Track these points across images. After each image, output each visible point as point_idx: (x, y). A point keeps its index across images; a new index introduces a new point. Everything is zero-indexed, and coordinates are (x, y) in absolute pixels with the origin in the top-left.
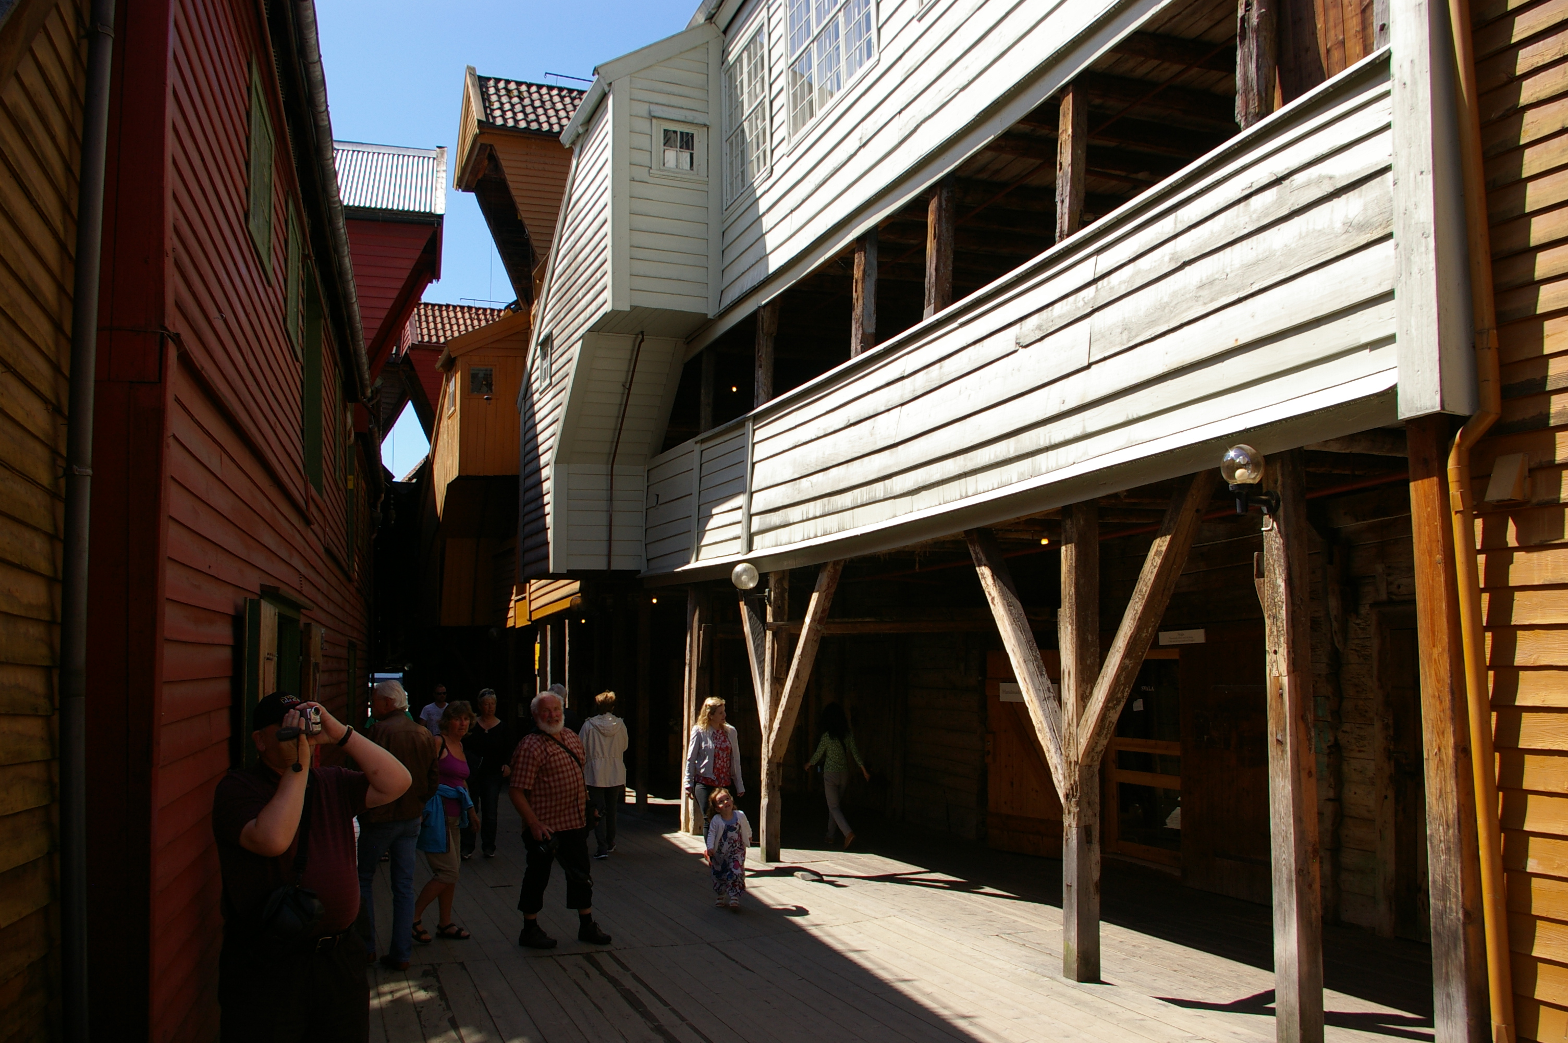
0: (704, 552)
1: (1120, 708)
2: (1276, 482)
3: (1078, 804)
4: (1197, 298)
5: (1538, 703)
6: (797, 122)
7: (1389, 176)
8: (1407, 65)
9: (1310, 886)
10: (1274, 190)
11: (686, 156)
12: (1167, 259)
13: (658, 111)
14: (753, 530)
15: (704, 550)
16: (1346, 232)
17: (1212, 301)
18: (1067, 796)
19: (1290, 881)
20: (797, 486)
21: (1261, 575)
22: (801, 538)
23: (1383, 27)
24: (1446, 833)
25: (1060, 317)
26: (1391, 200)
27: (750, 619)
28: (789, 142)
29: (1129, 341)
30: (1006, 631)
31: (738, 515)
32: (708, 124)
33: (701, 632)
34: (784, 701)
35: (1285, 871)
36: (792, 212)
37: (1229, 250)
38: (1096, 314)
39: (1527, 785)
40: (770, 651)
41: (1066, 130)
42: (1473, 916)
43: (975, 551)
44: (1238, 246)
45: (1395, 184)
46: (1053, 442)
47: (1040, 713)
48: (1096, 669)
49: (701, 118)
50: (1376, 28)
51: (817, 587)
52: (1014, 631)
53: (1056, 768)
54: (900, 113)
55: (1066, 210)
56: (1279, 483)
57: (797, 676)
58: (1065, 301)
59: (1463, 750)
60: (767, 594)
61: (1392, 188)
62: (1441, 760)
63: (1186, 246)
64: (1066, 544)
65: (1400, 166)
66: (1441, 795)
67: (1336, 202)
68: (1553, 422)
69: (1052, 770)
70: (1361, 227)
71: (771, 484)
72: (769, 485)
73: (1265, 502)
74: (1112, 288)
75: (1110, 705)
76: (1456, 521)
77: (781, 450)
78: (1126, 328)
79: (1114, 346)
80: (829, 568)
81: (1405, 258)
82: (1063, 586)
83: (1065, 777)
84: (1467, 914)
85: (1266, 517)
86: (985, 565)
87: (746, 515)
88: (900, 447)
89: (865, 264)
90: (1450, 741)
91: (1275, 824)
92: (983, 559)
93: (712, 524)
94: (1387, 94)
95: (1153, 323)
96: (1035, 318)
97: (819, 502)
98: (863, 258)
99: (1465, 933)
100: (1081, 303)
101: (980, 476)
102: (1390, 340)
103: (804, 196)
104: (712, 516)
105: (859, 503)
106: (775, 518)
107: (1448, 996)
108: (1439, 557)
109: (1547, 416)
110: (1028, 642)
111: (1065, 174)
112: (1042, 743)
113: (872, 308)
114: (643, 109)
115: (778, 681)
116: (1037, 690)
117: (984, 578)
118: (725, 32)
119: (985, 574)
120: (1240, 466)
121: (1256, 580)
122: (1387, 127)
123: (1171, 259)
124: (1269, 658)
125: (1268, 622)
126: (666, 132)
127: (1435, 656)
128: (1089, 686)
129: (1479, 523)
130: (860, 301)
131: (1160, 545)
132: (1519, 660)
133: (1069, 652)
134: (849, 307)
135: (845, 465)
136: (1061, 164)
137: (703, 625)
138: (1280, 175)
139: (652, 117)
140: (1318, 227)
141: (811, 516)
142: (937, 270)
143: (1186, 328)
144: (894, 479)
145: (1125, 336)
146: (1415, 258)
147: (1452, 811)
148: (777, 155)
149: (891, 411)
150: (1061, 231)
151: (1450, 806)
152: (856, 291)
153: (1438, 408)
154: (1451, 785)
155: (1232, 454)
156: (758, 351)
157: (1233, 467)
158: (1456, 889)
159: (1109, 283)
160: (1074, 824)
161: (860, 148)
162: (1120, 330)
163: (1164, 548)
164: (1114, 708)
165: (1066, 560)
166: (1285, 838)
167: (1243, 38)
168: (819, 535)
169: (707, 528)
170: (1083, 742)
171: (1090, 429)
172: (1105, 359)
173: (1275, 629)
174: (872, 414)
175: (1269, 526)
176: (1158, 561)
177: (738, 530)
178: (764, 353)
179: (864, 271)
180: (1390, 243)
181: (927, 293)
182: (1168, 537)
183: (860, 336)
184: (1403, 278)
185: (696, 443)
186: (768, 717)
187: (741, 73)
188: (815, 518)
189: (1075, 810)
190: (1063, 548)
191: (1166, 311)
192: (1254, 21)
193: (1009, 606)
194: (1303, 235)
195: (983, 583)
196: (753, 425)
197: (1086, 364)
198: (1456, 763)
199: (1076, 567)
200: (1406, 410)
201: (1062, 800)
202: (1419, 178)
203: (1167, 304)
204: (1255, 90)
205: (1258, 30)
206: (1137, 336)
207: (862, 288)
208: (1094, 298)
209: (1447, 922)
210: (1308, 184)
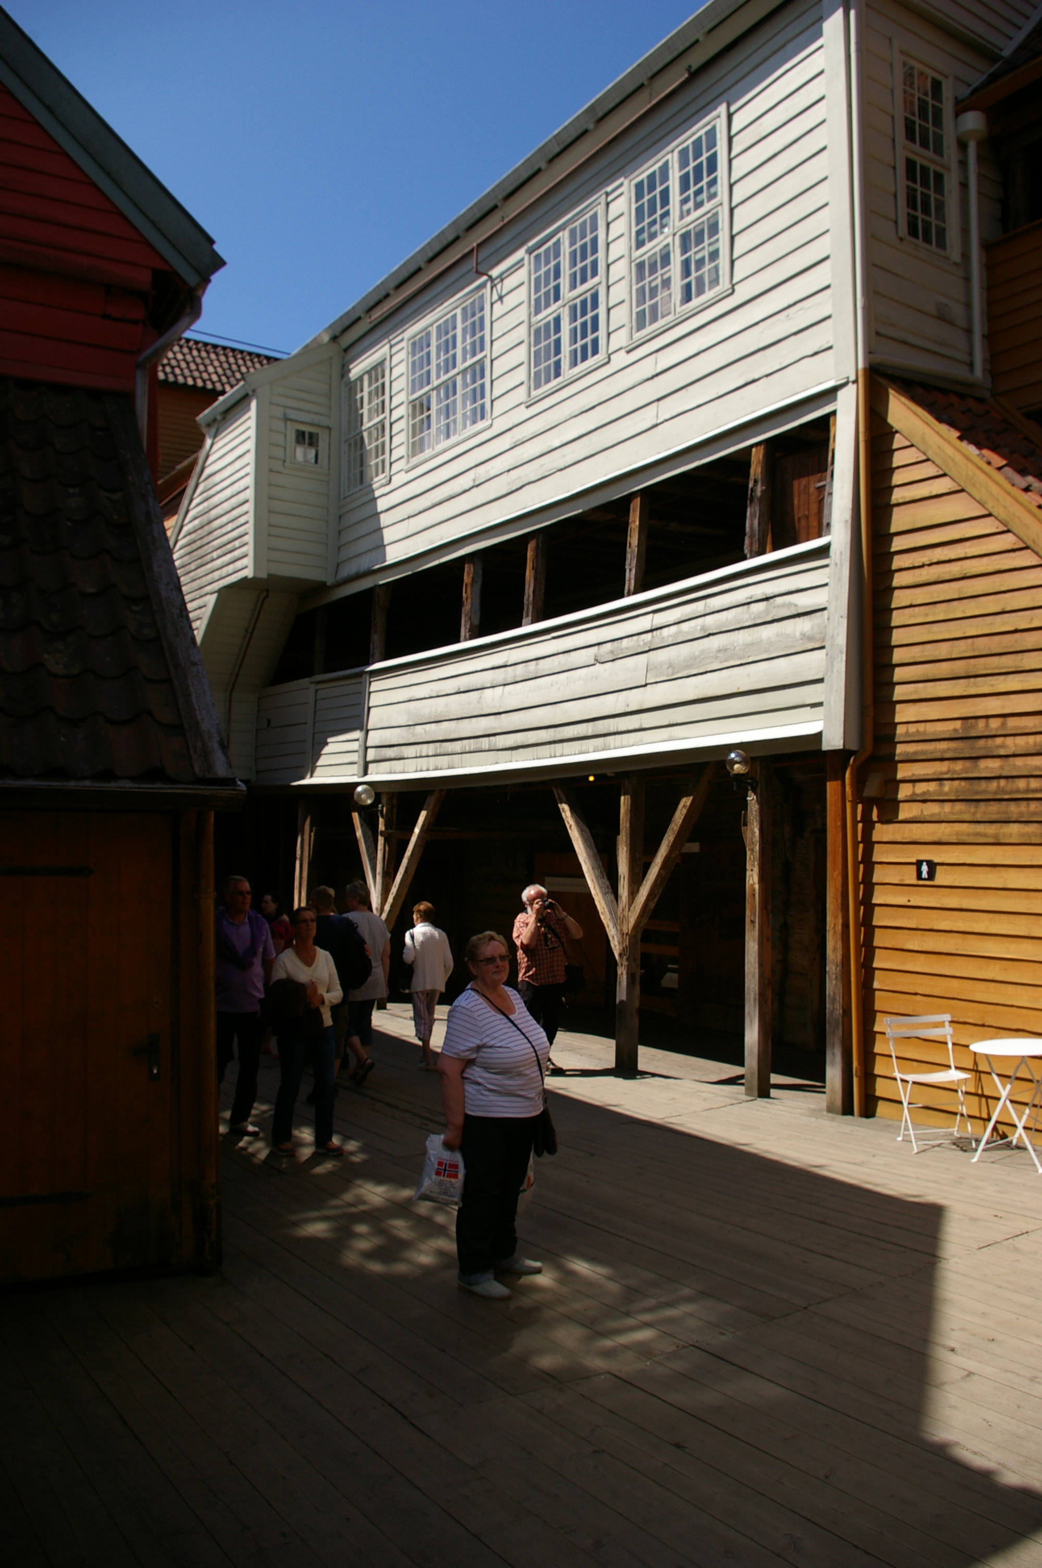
0: (318, 771)
1: (656, 900)
2: (756, 772)
3: (628, 960)
4: (717, 658)
5: (882, 902)
6: (417, 447)
7: (825, 612)
8: (838, 554)
9: (766, 1002)
10: (765, 603)
11: (312, 453)
12: (699, 628)
13: (292, 414)
14: (369, 758)
15: (318, 769)
16: (802, 639)
17: (725, 661)
18: (620, 955)
19: (755, 1000)
20: (411, 731)
21: (745, 824)
22: (415, 769)
23: (828, 525)
24: (836, 969)
25: (627, 648)
26: (825, 627)
27: (362, 826)
28: (408, 462)
29: (672, 675)
30: (579, 848)
31: (355, 746)
32: (331, 426)
33: (312, 834)
34: (394, 890)
35: (752, 994)
36: (409, 518)
37: (736, 632)
38: (652, 652)
39: (875, 944)
40: (382, 852)
41: (634, 522)
42: (847, 1012)
43: (558, 793)
44: (742, 631)
45: (828, 619)
46: (619, 730)
47: (603, 902)
48: (641, 875)
49: (325, 421)
50: (825, 524)
51: (425, 807)
52: (586, 848)
53: (613, 937)
54: (509, 471)
55: (633, 576)
56: (758, 772)
57: (406, 872)
58: (630, 638)
59: (846, 925)
60: (380, 809)
61: (826, 620)
62: (835, 931)
63: (711, 622)
64: (624, 795)
65: (831, 608)
66: (835, 949)
67: (797, 620)
68: (897, 758)
69: (611, 938)
70: (810, 639)
71: (387, 726)
72: (384, 726)
73: (749, 784)
74: (663, 638)
75: (650, 898)
76: (848, 805)
77: (396, 701)
78: (671, 665)
79: (663, 675)
80: (436, 794)
81: (831, 660)
82: (621, 822)
83: (619, 943)
84: (844, 1011)
85: (750, 792)
86: (565, 803)
87: (363, 748)
88: (503, 715)
89: (474, 574)
90: (840, 921)
91: (748, 968)
92: (564, 799)
93: (326, 750)
94: (827, 566)
95: (688, 667)
96: (609, 645)
97: (431, 745)
98: (472, 569)
99: (843, 1021)
100: (641, 643)
101: (565, 744)
102: (820, 704)
103: (421, 508)
104: (327, 744)
105: (467, 750)
106: (390, 753)
107: (833, 1054)
108: (839, 824)
109: (894, 755)
110: (594, 855)
111: (632, 552)
112: (604, 921)
113: (477, 606)
114: (279, 412)
115: (389, 876)
116: (601, 888)
117: (565, 812)
118: (345, 350)
119: (565, 810)
120: (737, 763)
121: (743, 828)
122: (826, 585)
123: (701, 629)
124: (748, 873)
125: (748, 853)
126: (298, 431)
127: (835, 876)
128: (636, 887)
129: (860, 806)
130: (469, 601)
131: (686, 802)
132: (875, 880)
133: (624, 864)
134: (460, 604)
135: (456, 721)
136: (630, 544)
137: (314, 828)
138: (768, 596)
139: (286, 419)
140: (788, 632)
141: (424, 754)
142: (534, 592)
143: (708, 674)
144: (498, 737)
145: (670, 670)
146: (835, 663)
147: (839, 958)
148: (395, 468)
149: (496, 688)
150: (629, 590)
151: (838, 955)
152: (466, 592)
153: (841, 747)
154: (839, 944)
155: (733, 755)
156: (374, 620)
157: (733, 762)
158: (839, 998)
159: (661, 634)
160: (625, 972)
161: (473, 487)
162: (667, 666)
163: (688, 804)
164: (652, 900)
165: (624, 805)
166: (753, 976)
167: (751, 502)
168: (431, 769)
169: (324, 751)
170: (632, 921)
171: (644, 726)
172: (656, 683)
173: (752, 857)
174: (479, 687)
175: (751, 798)
176: (685, 811)
177: (355, 757)
178: (379, 621)
179: (473, 579)
180: (824, 651)
181: (525, 608)
182: (691, 798)
183: (468, 627)
184: (829, 673)
185: (312, 683)
186: (380, 901)
187: (362, 391)
188: (428, 756)
189: (625, 963)
190: (622, 798)
191: (698, 660)
192: (759, 493)
193: (581, 831)
194: (779, 634)
195: (563, 814)
196: (370, 678)
197: (644, 683)
198: (842, 933)
199: (631, 811)
200: (825, 747)
201: (617, 957)
202: (840, 620)
203: (698, 657)
204: (757, 537)
205: (760, 499)
206: (678, 672)
207: (471, 591)
208: (651, 642)
209: (834, 1016)
210: (783, 606)
